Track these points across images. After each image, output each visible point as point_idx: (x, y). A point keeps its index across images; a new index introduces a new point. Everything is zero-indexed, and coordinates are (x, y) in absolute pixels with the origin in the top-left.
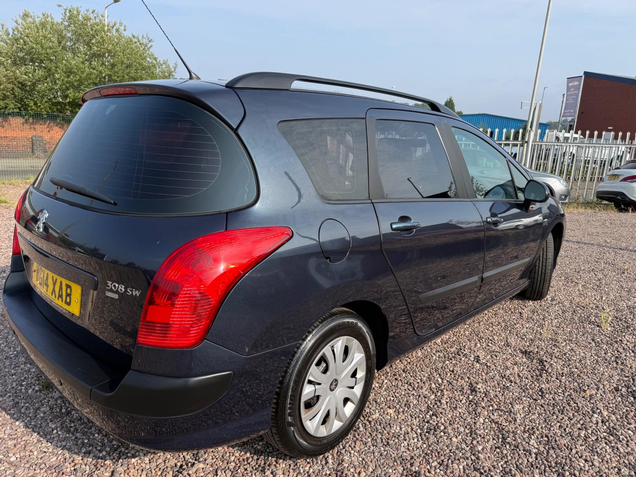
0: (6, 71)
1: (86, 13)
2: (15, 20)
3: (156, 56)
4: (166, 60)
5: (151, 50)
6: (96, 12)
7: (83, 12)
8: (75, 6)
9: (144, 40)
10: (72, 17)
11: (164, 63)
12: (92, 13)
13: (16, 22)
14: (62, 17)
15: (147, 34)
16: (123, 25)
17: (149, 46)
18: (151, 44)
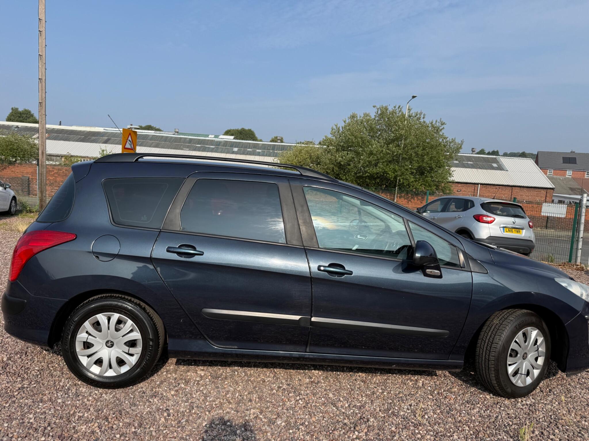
0: (331, 156)
1: (394, 109)
2: (344, 120)
3: (446, 135)
4: (454, 139)
5: (443, 131)
6: (401, 107)
7: (390, 109)
8: (384, 106)
9: (438, 124)
10: (383, 113)
11: (452, 142)
12: (398, 108)
13: (345, 122)
14: (375, 114)
15: (441, 119)
16: (423, 114)
17: (441, 128)
18: (443, 126)
